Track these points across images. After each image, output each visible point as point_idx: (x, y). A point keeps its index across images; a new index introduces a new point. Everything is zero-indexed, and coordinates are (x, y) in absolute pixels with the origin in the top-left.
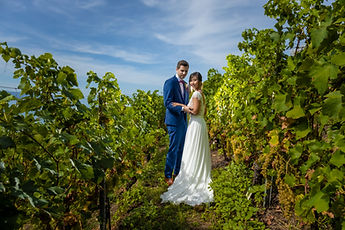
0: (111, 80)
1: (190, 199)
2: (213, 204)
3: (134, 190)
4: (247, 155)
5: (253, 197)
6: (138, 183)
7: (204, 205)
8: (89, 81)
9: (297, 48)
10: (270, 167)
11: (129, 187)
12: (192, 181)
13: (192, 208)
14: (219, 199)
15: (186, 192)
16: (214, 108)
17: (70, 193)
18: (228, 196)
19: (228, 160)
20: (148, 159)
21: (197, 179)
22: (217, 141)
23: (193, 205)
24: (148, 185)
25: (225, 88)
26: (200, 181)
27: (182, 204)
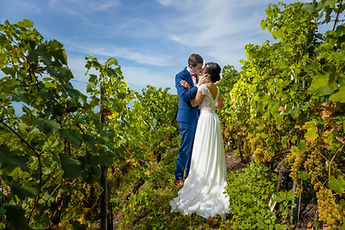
0: (114, 67)
1: (202, 208)
2: (229, 217)
3: (142, 193)
4: (269, 155)
5: (277, 207)
6: (147, 185)
7: (218, 217)
8: (88, 66)
9: (337, 21)
10: (301, 168)
11: (136, 190)
12: (205, 182)
13: (205, 221)
14: (237, 209)
15: (198, 198)
16: (229, 106)
17: (59, 196)
18: (248, 206)
19: (246, 162)
20: (159, 159)
21: (209, 180)
22: (233, 141)
23: (206, 217)
24: (156, 188)
25: (242, 83)
26: (214, 183)
27: (194, 215)
